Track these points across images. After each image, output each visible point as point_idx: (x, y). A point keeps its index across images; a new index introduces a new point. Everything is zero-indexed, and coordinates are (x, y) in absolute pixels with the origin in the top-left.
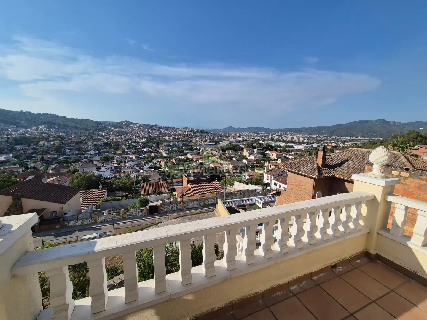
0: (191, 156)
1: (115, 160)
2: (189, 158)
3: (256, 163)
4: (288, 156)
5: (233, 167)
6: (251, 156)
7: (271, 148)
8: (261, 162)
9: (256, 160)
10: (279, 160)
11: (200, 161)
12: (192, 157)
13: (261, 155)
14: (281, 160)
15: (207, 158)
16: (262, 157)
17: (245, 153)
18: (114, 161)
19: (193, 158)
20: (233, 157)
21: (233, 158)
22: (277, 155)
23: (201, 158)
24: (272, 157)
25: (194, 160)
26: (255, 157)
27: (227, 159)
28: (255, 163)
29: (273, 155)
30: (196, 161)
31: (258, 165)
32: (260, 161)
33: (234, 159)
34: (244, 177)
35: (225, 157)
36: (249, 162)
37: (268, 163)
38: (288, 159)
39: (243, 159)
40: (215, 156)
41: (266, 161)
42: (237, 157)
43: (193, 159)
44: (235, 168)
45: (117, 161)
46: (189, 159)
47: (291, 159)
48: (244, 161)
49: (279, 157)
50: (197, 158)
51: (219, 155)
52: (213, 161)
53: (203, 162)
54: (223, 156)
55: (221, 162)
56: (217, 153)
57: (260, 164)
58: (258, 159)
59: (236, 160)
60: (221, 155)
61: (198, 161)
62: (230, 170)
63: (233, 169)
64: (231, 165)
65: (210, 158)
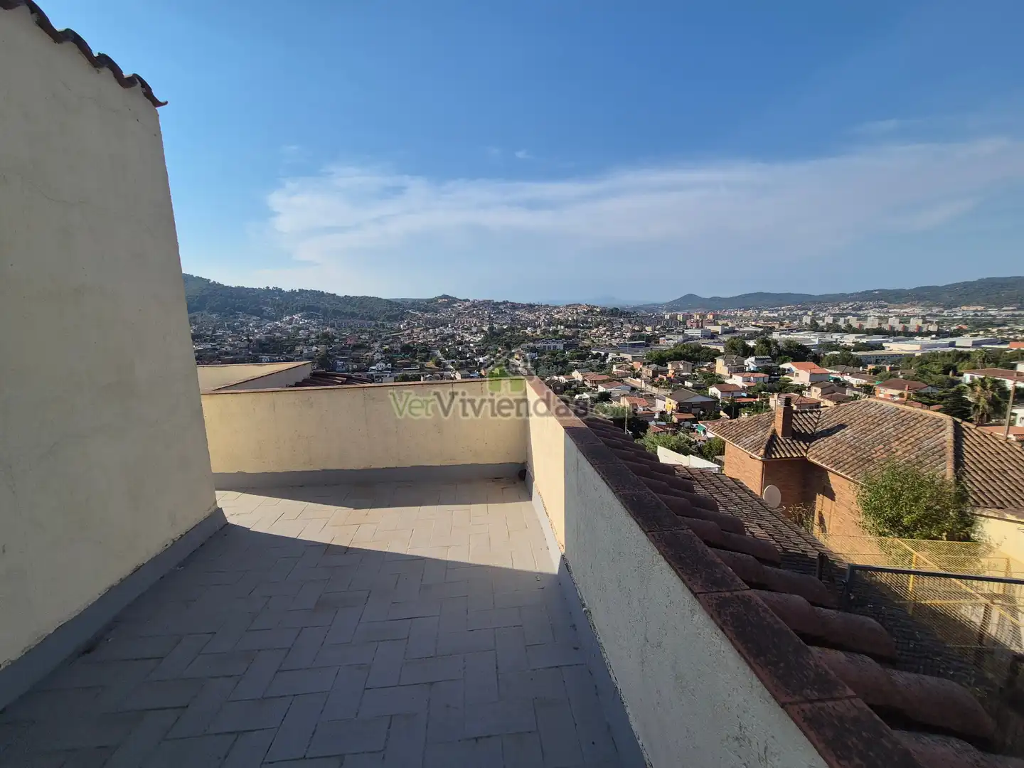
0: (581, 376)
2: (576, 379)
3: (749, 396)
4: (847, 378)
5: (679, 405)
6: (734, 376)
7: (799, 353)
8: (763, 392)
9: (749, 388)
10: (813, 388)
11: (601, 389)
12: (583, 377)
13: (763, 375)
14: (819, 390)
15: (619, 381)
16: (766, 380)
17: (721, 367)
19: (586, 380)
20: (687, 378)
21: (686, 382)
22: (812, 375)
23: (603, 382)
24: (796, 381)
25: (588, 384)
26: (747, 380)
27: (669, 384)
28: (744, 394)
29: (800, 375)
30: (593, 387)
31: (752, 400)
32: (760, 391)
33: (688, 384)
34: (702, 433)
35: (665, 379)
36: (725, 394)
37: (779, 397)
38: (845, 385)
39: (711, 384)
40: (638, 376)
41: (773, 391)
42: (696, 379)
43: (585, 383)
44: (682, 408)
46: (575, 382)
47: (855, 386)
48: (713, 390)
49: (816, 380)
50: (595, 382)
51: (651, 375)
52: (633, 389)
53: (609, 390)
54: (660, 376)
55: (655, 390)
56: (645, 369)
57: (758, 400)
58: (753, 384)
59: (693, 387)
60: (655, 374)
61: (597, 387)
62: (669, 413)
63: (679, 411)
64: (672, 401)
65: (628, 380)
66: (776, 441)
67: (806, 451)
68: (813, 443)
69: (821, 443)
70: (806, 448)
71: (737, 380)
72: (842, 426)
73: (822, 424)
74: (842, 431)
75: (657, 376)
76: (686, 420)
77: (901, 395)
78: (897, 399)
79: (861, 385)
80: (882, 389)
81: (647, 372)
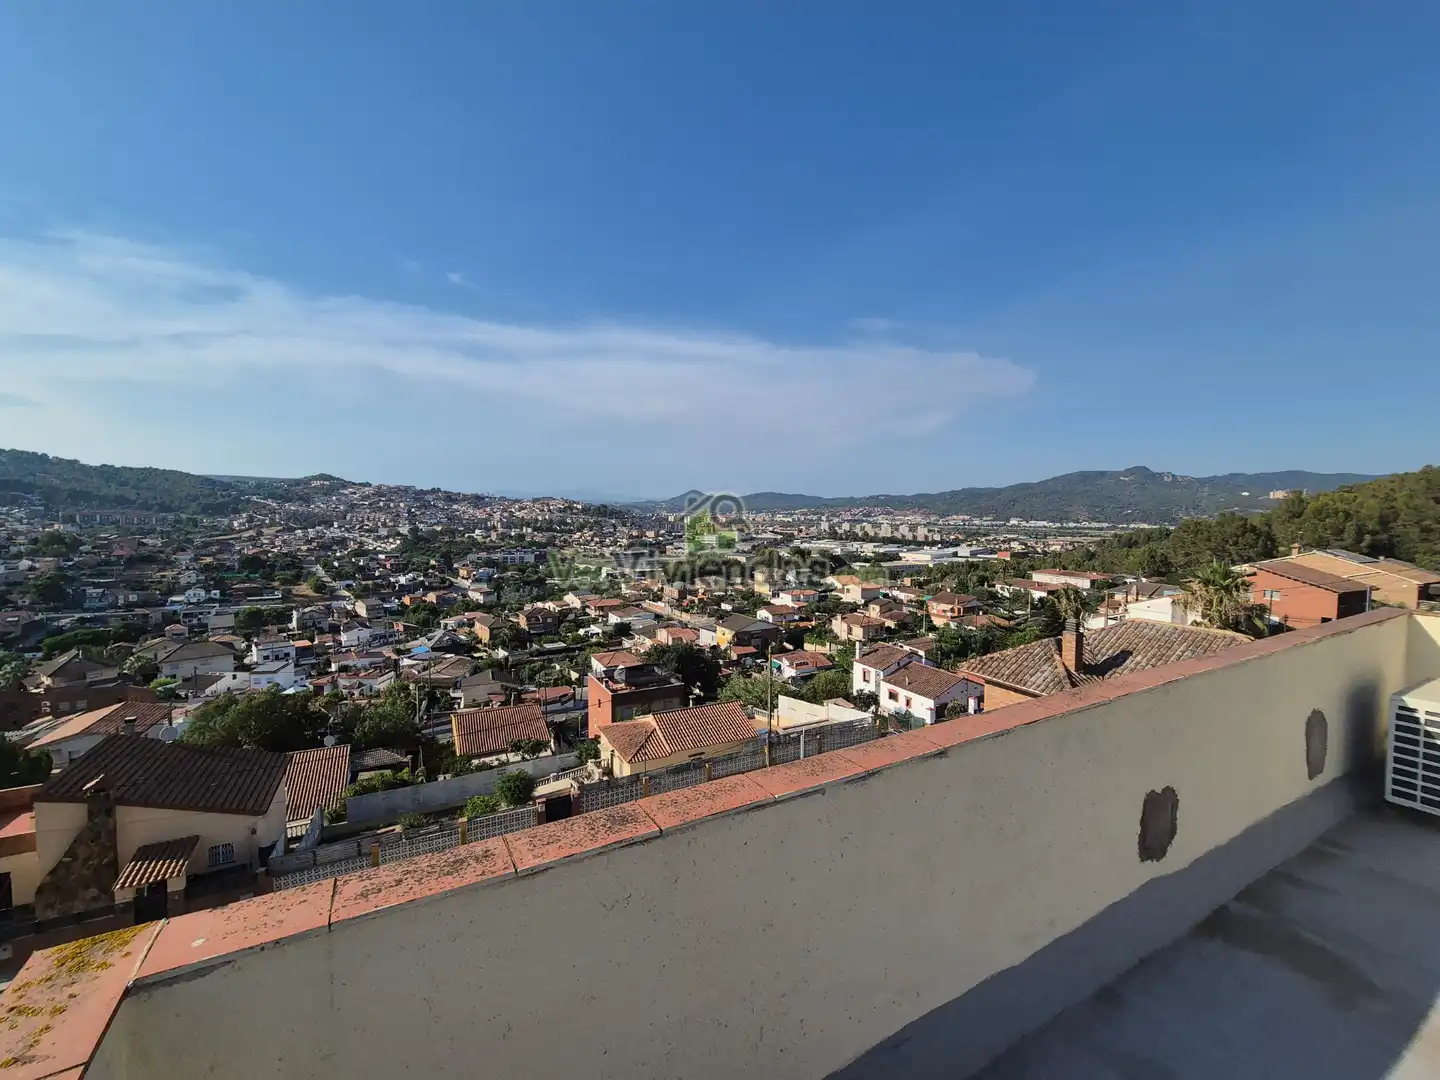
0: (579, 602)
1: (294, 624)
2: (572, 606)
3: (801, 619)
4: (896, 593)
5: (734, 635)
6: (781, 595)
7: (839, 564)
8: (818, 614)
9: (799, 608)
10: (871, 606)
11: (614, 619)
12: (583, 602)
13: (811, 591)
14: (877, 608)
15: (637, 606)
16: (817, 598)
18: (291, 626)
19: (589, 607)
20: (721, 599)
21: (723, 605)
22: (862, 589)
23: (613, 608)
24: (846, 598)
25: (593, 613)
26: (796, 599)
27: (702, 608)
28: (797, 617)
29: (850, 591)
30: (600, 616)
31: (807, 624)
32: (814, 612)
33: (726, 607)
34: (776, 671)
35: (697, 602)
36: (778, 618)
37: (843, 619)
38: (897, 601)
39: (756, 606)
40: (658, 598)
41: (830, 612)
42: (734, 600)
43: (587, 610)
44: (740, 639)
45: (302, 626)
46: (571, 610)
47: (905, 602)
48: (762, 614)
49: (868, 597)
50: (601, 608)
51: (676, 595)
52: (658, 617)
53: (626, 620)
54: (689, 597)
55: (685, 617)
56: (667, 588)
57: (813, 623)
58: (806, 604)
59: (733, 610)
60: (683, 594)
61: (607, 616)
62: (723, 647)
63: (737, 644)
64: (727, 631)
65: (646, 604)
71: (785, 600)
73: (1099, 651)
74: (1132, 657)
75: (686, 598)
76: (746, 655)
77: (952, 610)
78: (949, 614)
79: (911, 601)
80: (934, 604)
81: (672, 591)
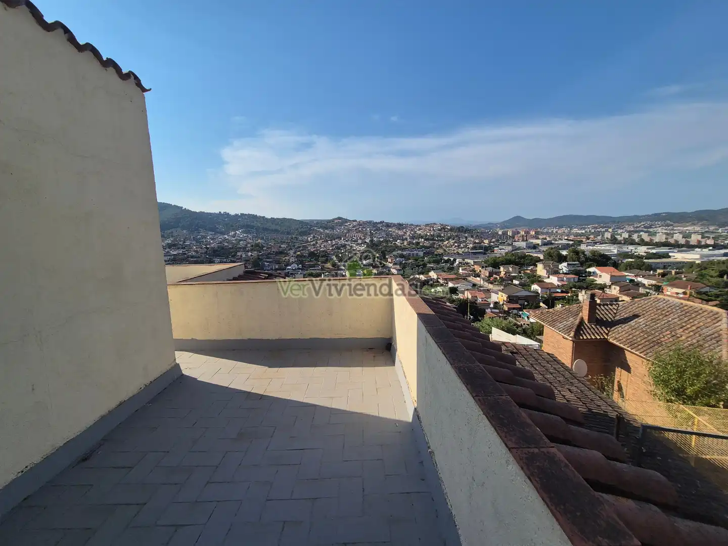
0: (436, 275)
2: (432, 277)
3: (562, 292)
4: (640, 279)
5: (509, 297)
6: (551, 277)
7: (602, 260)
8: (573, 289)
9: (563, 286)
10: (613, 287)
11: (451, 285)
12: (438, 276)
13: (573, 276)
14: (618, 288)
15: (464, 279)
16: (576, 280)
17: (541, 270)
19: (440, 278)
20: (515, 278)
21: (514, 281)
22: (612, 276)
23: (452, 280)
24: (599, 281)
25: (441, 281)
26: (561, 280)
27: (501, 282)
28: (559, 290)
29: (602, 276)
30: (444, 283)
31: (564, 295)
32: (571, 288)
33: (516, 282)
34: (526, 318)
35: (498, 278)
36: (544, 290)
37: (585, 293)
38: (638, 285)
39: (533, 283)
40: (478, 276)
41: (581, 288)
42: (522, 279)
43: (439, 280)
44: (511, 299)
46: (431, 280)
47: (647, 285)
48: (535, 287)
49: (615, 281)
50: (446, 279)
51: (487, 275)
52: (474, 285)
53: (456, 286)
54: (494, 276)
55: (490, 286)
56: (483, 271)
57: (569, 295)
58: (566, 283)
59: (519, 284)
60: (491, 275)
61: (447, 283)
62: (501, 303)
63: (509, 302)
64: (504, 295)
65: (471, 279)
66: (584, 326)
67: (607, 334)
68: (613, 329)
69: (619, 328)
70: (607, 332)
71: (554, 280)
72: (636, 316)
73: (620, 314)
74: (636, 319)
75: (493, 276)
76: (514, 309)
77: (684, 293)
78: (681, 296)
79: (652, 285)
80: (669, 288)
81: (485, 273)
